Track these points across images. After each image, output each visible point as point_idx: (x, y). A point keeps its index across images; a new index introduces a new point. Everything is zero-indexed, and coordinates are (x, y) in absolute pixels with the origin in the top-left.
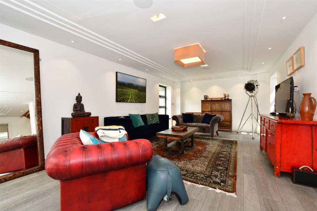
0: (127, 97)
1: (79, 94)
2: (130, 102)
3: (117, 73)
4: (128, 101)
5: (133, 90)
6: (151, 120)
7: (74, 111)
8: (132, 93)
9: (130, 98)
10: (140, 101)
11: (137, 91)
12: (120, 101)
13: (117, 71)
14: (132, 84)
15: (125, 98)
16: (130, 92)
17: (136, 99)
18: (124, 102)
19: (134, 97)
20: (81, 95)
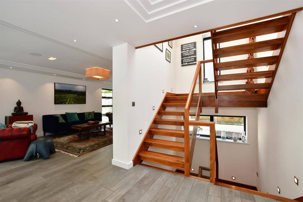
0: (65, 100)
1: (19, 100)
2: (68, 104)
3: (55, 83)
4: (66, 103)
5: (71, 95)
6: (87, 116)
7: (14, 112)
8: (70, 97)
9: (68, 101)
10: (79, 103)
11: (76, 95)
12: (58, 104)
13: (55, 82)
14: (70, 90)
15: (63, 101)
16: (68, 97)
17: (75, 101)
18: (62, 104)
19: (72, 100)
20: (20, 101)
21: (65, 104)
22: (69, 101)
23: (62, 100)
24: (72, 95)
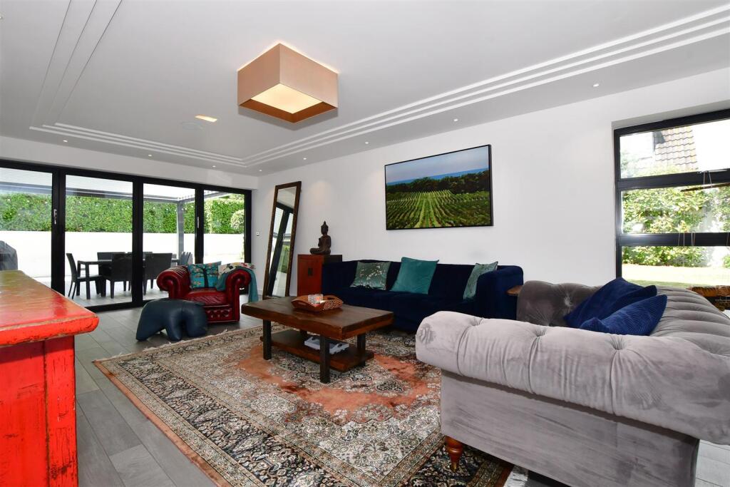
0: (412, 215)
2: (421, 228)
3: (385, 168)
4: (414, 225)
5: (429, 194)
8: (427, 202)
9: (421, 218)
11: (446, 194)
12: (394, 228)
15: (406, 218)
16: (421, 202)
17: (444, 218)
18: (403, 229)
19: (435, 213)
20: (327, 224)
21: (412, 228)
22: (424, 218)
23: (404, 216)
24: (431, 196)
